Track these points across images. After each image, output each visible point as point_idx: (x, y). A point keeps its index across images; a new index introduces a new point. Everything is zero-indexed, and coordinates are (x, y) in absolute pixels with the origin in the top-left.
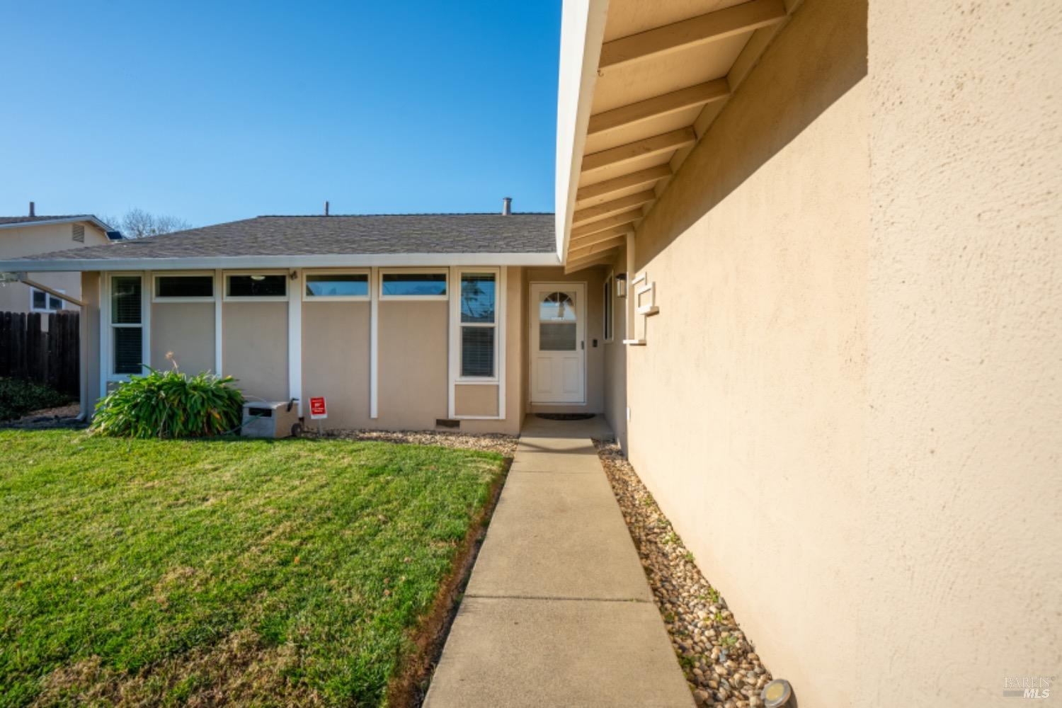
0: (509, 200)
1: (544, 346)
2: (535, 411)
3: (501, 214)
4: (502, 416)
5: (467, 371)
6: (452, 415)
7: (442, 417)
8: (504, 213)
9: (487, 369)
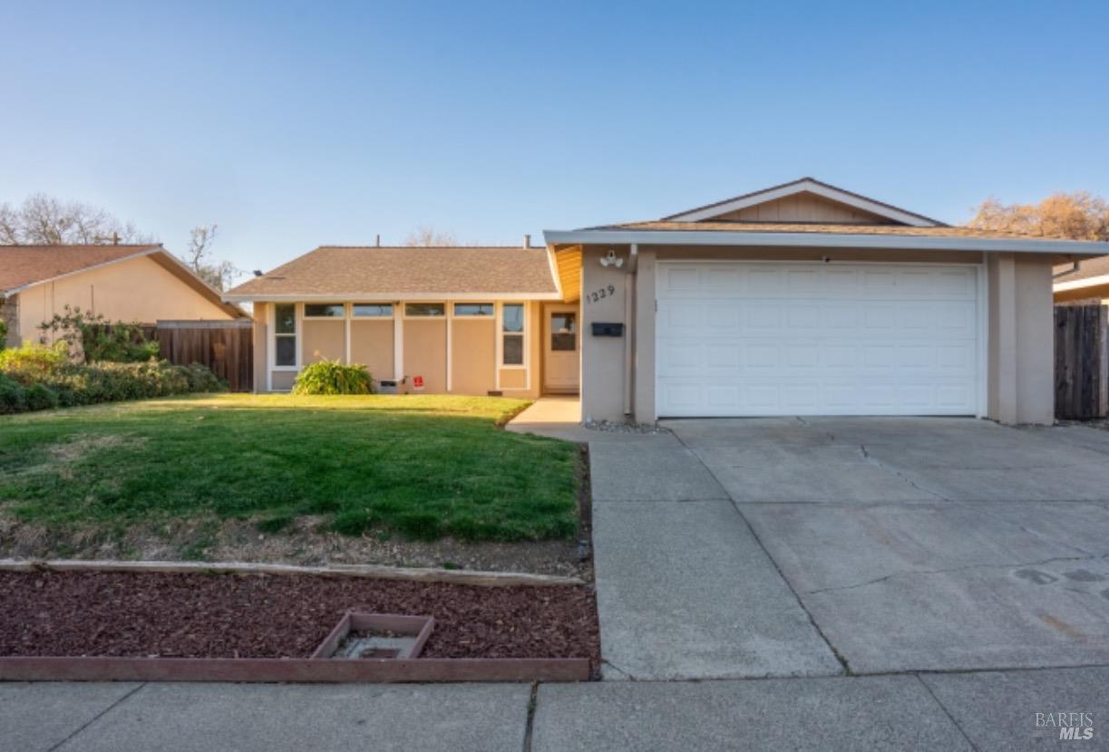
0: (528, 237)
1: (554, 348)
2: (550, 392)
3: (522, 248)
4: (529, 387)
5: (507, 360)
6: (498, 388)
7: (492, 390)
8: (525, 245)
9: (519, 361)
